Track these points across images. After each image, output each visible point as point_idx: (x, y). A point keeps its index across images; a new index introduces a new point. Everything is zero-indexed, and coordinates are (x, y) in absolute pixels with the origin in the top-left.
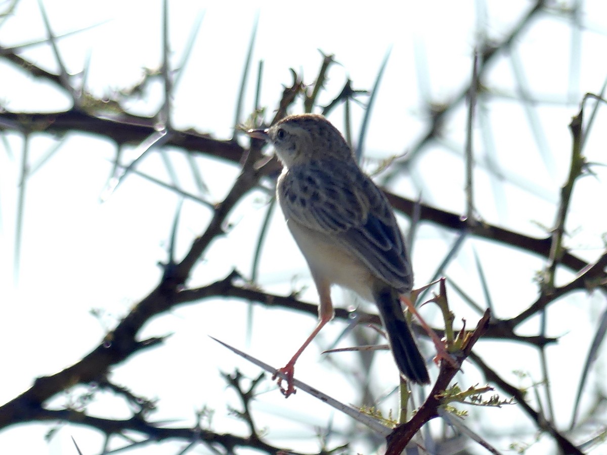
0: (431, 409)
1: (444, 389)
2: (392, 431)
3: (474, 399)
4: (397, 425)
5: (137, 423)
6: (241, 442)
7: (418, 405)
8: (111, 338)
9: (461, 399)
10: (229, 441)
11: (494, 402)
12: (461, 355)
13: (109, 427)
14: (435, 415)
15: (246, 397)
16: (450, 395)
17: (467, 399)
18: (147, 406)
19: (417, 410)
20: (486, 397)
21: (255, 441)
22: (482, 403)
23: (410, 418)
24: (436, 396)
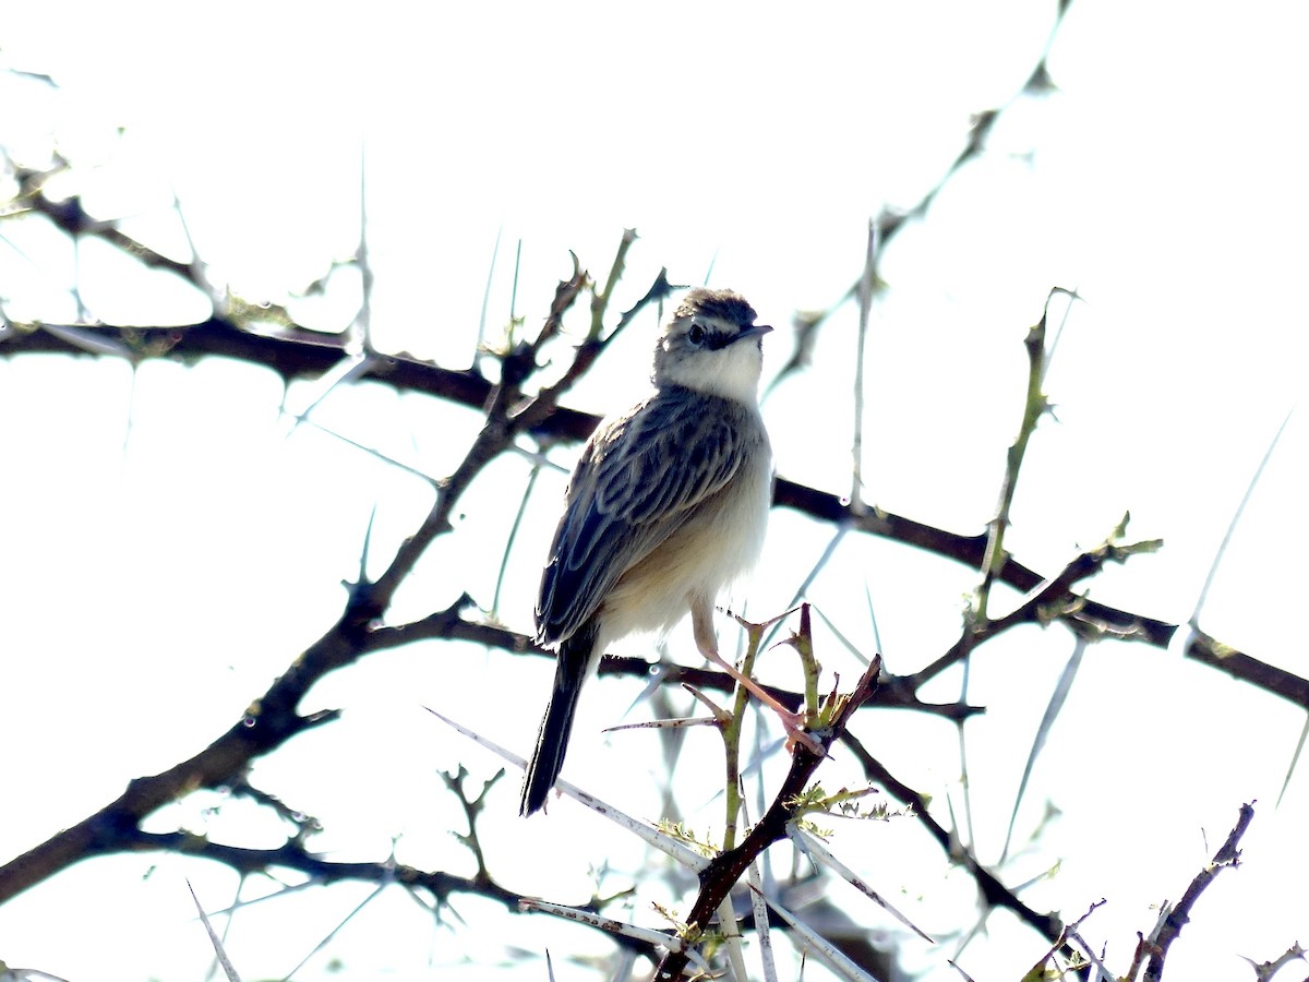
0: (776, 824)
1: (798, 793)
2: (709, 864)
3: (848, 807)
4: (718, 853)
5: (293, 855)
6: (460, 885)
7: (756, 819)
8: (256, 710)
9: (824, 807)
10: (439, 884)
11: (880, 812)
12: (829, 733)
13: (246, 861)
14: (781, 835)
15: (472, 810)
16: (808, 801)
17: (835, 808)
18: (308, 825)
19: (753, 828)
20: (867, 804)
21: (484, 885)
22: (859, 814)
23: (740, 839)
24: (784, 804)
